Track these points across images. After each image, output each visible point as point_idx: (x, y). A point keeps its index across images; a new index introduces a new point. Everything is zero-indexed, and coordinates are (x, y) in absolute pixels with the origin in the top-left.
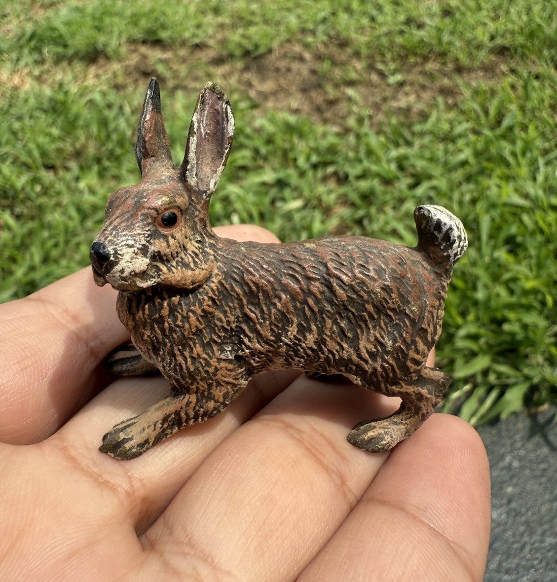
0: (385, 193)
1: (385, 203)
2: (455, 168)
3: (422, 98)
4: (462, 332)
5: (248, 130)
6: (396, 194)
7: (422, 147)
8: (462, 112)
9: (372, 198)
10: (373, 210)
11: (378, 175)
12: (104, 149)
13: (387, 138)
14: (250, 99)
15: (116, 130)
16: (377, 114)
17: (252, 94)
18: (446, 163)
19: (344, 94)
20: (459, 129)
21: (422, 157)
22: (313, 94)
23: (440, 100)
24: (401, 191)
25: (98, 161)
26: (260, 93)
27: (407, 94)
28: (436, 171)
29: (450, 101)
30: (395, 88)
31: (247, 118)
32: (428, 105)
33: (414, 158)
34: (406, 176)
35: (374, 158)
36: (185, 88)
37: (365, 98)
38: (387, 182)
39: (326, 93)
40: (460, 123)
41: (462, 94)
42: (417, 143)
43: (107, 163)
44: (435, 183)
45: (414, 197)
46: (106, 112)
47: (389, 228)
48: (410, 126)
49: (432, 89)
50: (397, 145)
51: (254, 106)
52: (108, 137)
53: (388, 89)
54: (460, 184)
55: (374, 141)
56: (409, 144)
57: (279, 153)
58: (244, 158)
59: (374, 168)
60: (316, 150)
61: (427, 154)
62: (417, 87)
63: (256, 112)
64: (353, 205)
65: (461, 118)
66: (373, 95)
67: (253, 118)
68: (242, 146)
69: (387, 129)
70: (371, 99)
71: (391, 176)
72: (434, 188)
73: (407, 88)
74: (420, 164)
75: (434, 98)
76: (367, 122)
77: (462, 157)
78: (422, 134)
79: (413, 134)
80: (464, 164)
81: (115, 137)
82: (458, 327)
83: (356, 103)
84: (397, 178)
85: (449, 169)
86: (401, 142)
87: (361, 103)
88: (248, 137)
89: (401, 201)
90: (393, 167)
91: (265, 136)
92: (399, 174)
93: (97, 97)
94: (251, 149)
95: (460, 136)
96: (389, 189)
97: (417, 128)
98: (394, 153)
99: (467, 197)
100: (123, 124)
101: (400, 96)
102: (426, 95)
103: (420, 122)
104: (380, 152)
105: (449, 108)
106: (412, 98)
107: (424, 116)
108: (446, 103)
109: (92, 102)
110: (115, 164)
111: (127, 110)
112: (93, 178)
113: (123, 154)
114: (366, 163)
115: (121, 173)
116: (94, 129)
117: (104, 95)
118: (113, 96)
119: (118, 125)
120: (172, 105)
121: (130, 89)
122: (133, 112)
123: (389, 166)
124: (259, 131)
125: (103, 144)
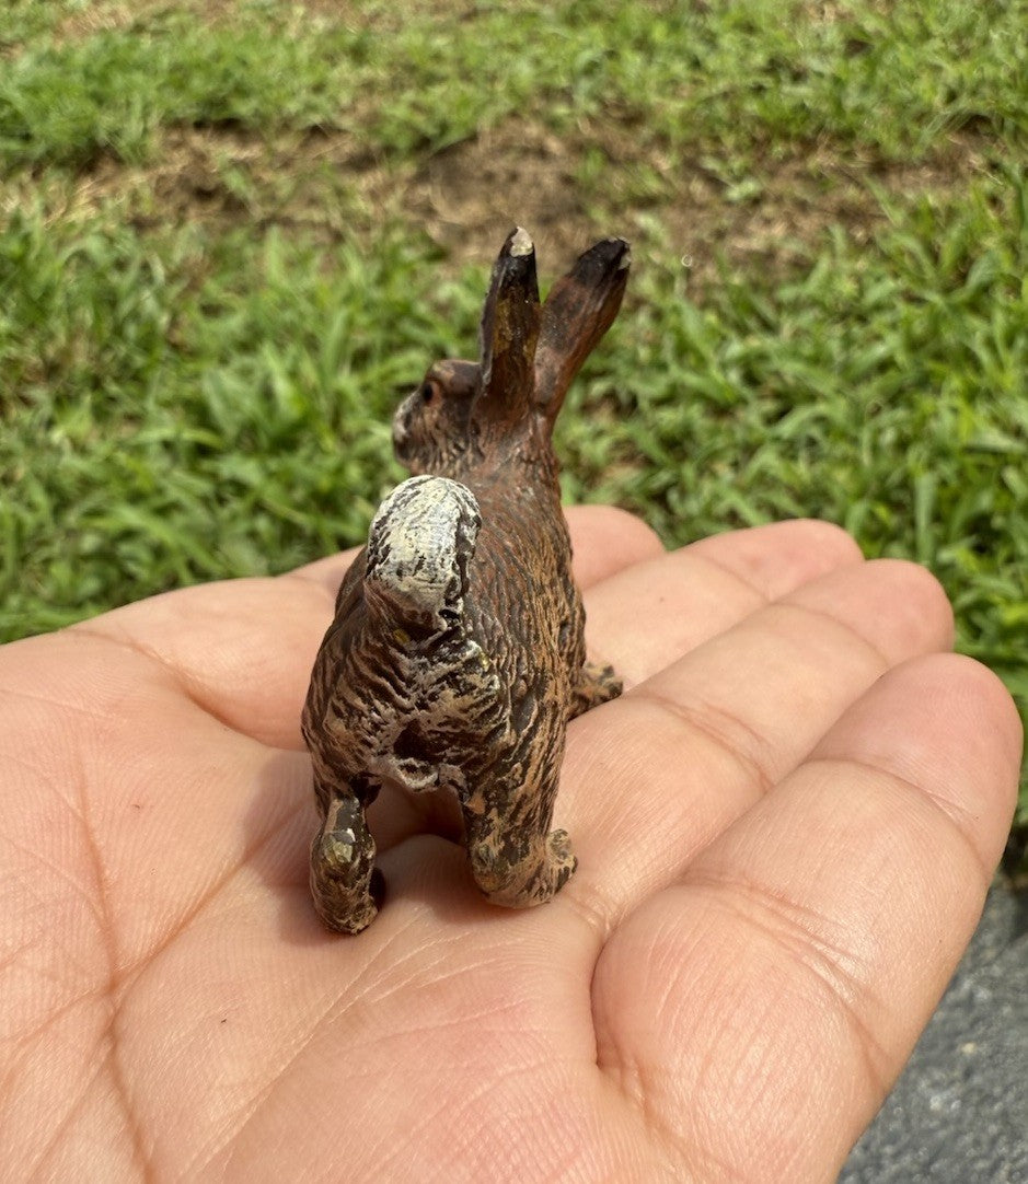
0: (714, 432)
1: (714, 455)
2: (865, 377)
3: (801, 229)
5: (422, 309)
6: (740, 436)
7: (798, 334)
8: (885, 257)
9: (688, 446)
10: (689, 471)
11: (699, 396)
12: (108, 357)
13: (720, 314)
14: (428, 240)
15: (135, 315)
16: (702, 267)
17: (434, 231)
18: (847, 367)
19: (632, 224)
20: (876, 293)
21: (795, 355)
22: (565, 228)
23: (838, 232)
24: (749, 428)
25: (96, 383)
26: (449, 228)
27: (768, 222)
28: (826, 383)
29: (859, 235)
30: (743, 210)
31: (421, 282)
32: (811, 244)
33: (779, 357)
34: (762, 397)
35: (692, 360)
36: (287, 223)
37: (677, 233)
38: (721, 410)
39: (592, 224)
40: (878, 280)
41: (884, 218)
42: (788, 325)
43: (113, 389)
44: (823, 408)
45: (777, 439)
46: (115, 278)
47: (721, 508)
48: (770, 290)
49: (822, 210)
50: (743, 331)
51: (439, 255)
52: (118, 331)
53: (728, 212)
54: (877, 411)
55: (694, 323)
56: (770, 328)
58: (411, 367)
59: (692, 380)
61: (807, 348)
62: (788, 207)
63: (439, 270)
64: (647, 462)
65: (882, 269)
66: (694, 226)
67: (435, 283)
68: (408, 343)
69: (722, 298)
70: (691, 235)
71: (729, 397)
72: (820, 420)
73: (768, 210)
74: (792, 370)
75: (826, 229)
76: (679, 285)
77: (880, 351)
78: (797, 306)
79: (779, 306)
80: (884, 366)
81: (132, 331)
83: (657, 245)
84: (743, 401)
85: (853, 378)
86: (753, 324)
87: (667, 244)
88: (422, 323)
89: (751, 449)
90: (734, 376)
91: (457, 318)
92: (748, 393)
93: (93, 245)
94: (427, 350)
95: (878, 307)
96: (725, 424)
97: (787, 293)
98: (736, 348)
99: (889, 437)
100: (149, 302)
101: (753, 226)
102: (809, 224)
103: (793, 281)
104: (707, 349)
105: (857, 249)
106: (779, 230)
107: (802, 268)
108: (851, 239)
109: (83, 256)
110: (133, 389)
111: (159, 271)
112: (81, 420)
113: (149, 367)
114: (675, 372)
115: (144, 409)
116: (86, 315)
117: (111, 240)
118: (128, 244)
119: (138, 304)
120: (258, 258)
121: (167, 229)
122: (172, 277)
123: (726, 376)
124: (443, 309)
125: (106, 347)
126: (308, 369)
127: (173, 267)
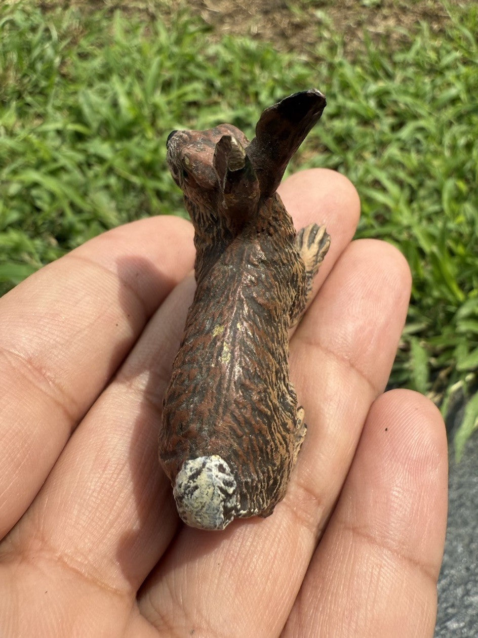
0: (364, 135)
1: (364, 148)
2: (445, 106)
3: (403, 22)
4: (464, 311)
5: (200, 58)
6: (377, 137)
7: (405, 80)
8: (450, 39)
9: (349, 142)
10: (350, 156)
11: (355, 114)
12: (26, 80)
13: (363, 68)
14: (202, 21)
15: (41, 57)
16: (351, 41)
17: (205, 16)
18: (434, 99)
19: (312, 16)
20: (447, 60)
21: (406, 92)
22: (277, 16)
23: (424, 25)
24: (382, 133)
25: (20, 96)
26: (213, 14)
27: (385, 18)
28: (423, 109)
29: (436, 26)
30: (372, 10)
31: (199, 44)
32: (410, 30)
33: (396, 92)
34: (387, 115)
35: (351, 92)
36: (125, 9)
37: (337, 22)
38: (365, 121)
39: (291, 15)
40: (448, 52)
41: (448, 18)
42: (399, 75)
43: (29, 99)
44: (422, 123)
45: (399, 140)
46: (30, 36)
47: (370, 178)
48: (390, 56)
49: (414, 12)
50: (376, 77)
51: (208, 29)
52: (32, 66)
53: (364, 11)
54: (450, 124)
55: (349, 72)
56: (389, 76)
57: (238, 86)
58: (195, 91)
59: (350, 105)
60: (282, 83)
61: (412, 89)
62: (396, 10)
63: (208, 37)
64: (326, 149)
65: (449, 46)
66: (346, 18)
67: (206, 45)
68: (192, 78)
69: (365, 58)
70: (344, 23)
71: (370, 115)
72: (421, 129)
73: (385, 11)
74: (404, 101)
75: (418, 23)
76: (340, 50)
77: (453, 92)
78: (405, 65)
79: (395, 64)
80: (454, 101)
81: (39, 66)
82: (459, 305)
83: (327, 28)
84: (377, 117)
85: (437, 106)
86: (381, 74)
87: (332, 27)
88: (199, 66)
89: (383, 145)
90: (372, 103)
91: (220, 65)
92: (380, 112)
93: (18, 17)
94: (203, 82)
95: (448, 67)
96: (369, 130)
97: (399, 57)
98: (373, 87)
99: (462, 141)
100: (49, 51)
101: (377, 20)
102: (407, 19)
103: (402, 51)
104: (357, 87)
105: (435, 34)
106: (391, 22)
107: (406, 44)
108: (431, 29)
109: (12, 23)
110: (40, 98)
111: (55, 34)
112: (10, 116)
113: (49, 87)
114: (341, 99)
115: (45, 110)
116: (13, 56)
117: (28, 15)
118: (37, 18)
119: (43, 51)
120: (109, 27)
121: (59, 10)
122: (62, 37)
123: (367, 102)
124: (213, 59)
125: (25, 75)
126: (137, 90)
127: (62, 31)
